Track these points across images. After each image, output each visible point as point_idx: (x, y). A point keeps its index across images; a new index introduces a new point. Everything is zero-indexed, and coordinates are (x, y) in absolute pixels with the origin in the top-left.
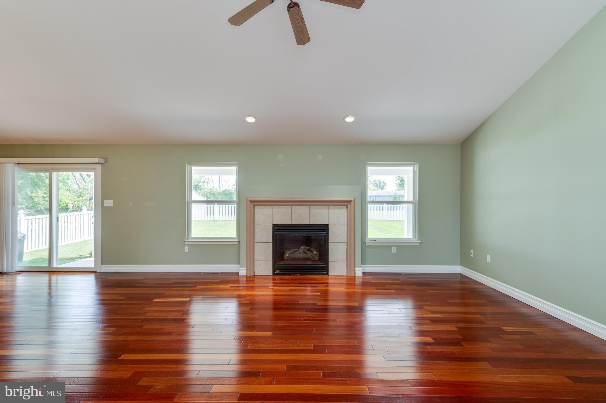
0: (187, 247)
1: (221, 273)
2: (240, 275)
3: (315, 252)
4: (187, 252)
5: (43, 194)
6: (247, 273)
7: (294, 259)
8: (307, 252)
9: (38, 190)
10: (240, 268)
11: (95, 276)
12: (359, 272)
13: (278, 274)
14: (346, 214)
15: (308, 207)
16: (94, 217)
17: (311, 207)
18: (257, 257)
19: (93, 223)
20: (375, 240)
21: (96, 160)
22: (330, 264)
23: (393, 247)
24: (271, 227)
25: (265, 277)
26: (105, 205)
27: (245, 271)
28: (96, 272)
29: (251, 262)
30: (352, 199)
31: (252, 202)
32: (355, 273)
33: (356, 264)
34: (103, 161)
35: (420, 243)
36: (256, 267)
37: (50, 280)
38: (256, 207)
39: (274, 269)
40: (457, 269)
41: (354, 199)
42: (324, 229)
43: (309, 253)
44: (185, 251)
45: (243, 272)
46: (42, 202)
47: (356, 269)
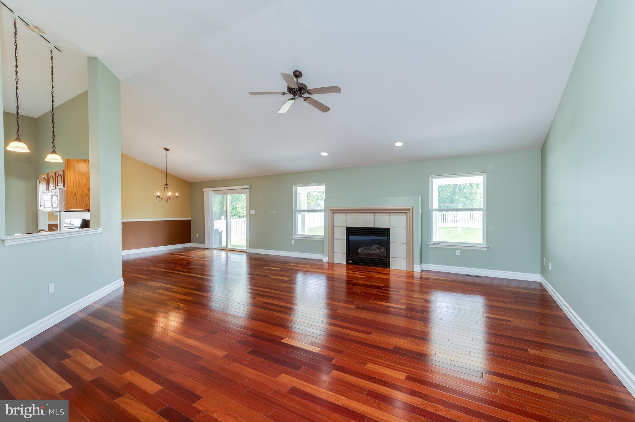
0: (294, 241)
1: (313, 259)
2: (324, 261)
3: (382, 250)
4: (294, 244)
5: (242, 206)
6: (328, 260)
7: (366, 254)
8: (376, 249)
9: (239, 203)
10: (324, 257)
11: (246, 254)
12: (417, 269)
13: (350, 264)
14: (405, 220)
15: (373, 214)
16: (245, 220)
17: (376, 214)
18: (335, 250)
19: (245, 223)
20: (439, 243)
21: (245, 187)
22: (392, 260)
23: (457, 251)
24: (345, 228)
25: (341, 265)
26: (251, 213)
27: (327, 259)
28: (247, 252)
29: (331, 253)
30: (411, 207)
31: (331, 210)
32: (413, 269)
33: (415, 262)
34: (249, 187)
35: (488, 248)
36: (335, 257)
37: (227, 254)
38: (335, 214)
39: (347, 260)
40: (536, 277)
41: (413, 208)
42: (386, 232)
43: (378, 250)
44: (293, 243)
45: (326, 259)
46: (241, 211)
47: (415, 266)
